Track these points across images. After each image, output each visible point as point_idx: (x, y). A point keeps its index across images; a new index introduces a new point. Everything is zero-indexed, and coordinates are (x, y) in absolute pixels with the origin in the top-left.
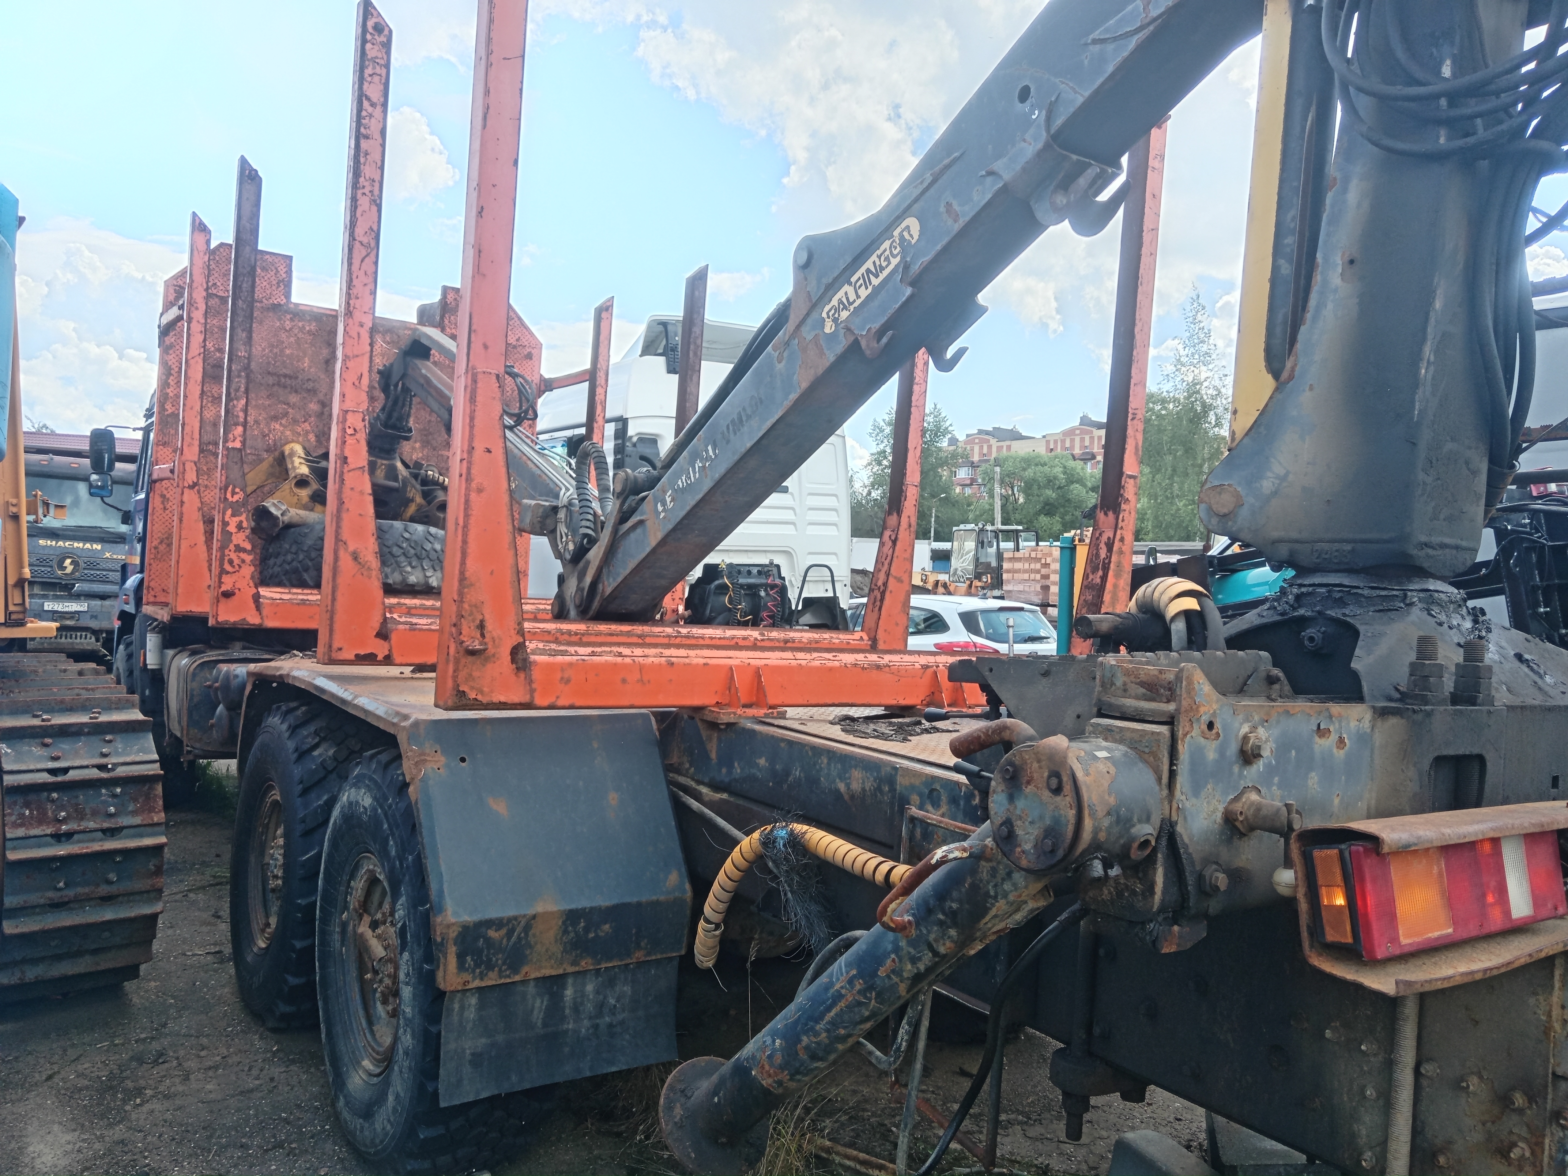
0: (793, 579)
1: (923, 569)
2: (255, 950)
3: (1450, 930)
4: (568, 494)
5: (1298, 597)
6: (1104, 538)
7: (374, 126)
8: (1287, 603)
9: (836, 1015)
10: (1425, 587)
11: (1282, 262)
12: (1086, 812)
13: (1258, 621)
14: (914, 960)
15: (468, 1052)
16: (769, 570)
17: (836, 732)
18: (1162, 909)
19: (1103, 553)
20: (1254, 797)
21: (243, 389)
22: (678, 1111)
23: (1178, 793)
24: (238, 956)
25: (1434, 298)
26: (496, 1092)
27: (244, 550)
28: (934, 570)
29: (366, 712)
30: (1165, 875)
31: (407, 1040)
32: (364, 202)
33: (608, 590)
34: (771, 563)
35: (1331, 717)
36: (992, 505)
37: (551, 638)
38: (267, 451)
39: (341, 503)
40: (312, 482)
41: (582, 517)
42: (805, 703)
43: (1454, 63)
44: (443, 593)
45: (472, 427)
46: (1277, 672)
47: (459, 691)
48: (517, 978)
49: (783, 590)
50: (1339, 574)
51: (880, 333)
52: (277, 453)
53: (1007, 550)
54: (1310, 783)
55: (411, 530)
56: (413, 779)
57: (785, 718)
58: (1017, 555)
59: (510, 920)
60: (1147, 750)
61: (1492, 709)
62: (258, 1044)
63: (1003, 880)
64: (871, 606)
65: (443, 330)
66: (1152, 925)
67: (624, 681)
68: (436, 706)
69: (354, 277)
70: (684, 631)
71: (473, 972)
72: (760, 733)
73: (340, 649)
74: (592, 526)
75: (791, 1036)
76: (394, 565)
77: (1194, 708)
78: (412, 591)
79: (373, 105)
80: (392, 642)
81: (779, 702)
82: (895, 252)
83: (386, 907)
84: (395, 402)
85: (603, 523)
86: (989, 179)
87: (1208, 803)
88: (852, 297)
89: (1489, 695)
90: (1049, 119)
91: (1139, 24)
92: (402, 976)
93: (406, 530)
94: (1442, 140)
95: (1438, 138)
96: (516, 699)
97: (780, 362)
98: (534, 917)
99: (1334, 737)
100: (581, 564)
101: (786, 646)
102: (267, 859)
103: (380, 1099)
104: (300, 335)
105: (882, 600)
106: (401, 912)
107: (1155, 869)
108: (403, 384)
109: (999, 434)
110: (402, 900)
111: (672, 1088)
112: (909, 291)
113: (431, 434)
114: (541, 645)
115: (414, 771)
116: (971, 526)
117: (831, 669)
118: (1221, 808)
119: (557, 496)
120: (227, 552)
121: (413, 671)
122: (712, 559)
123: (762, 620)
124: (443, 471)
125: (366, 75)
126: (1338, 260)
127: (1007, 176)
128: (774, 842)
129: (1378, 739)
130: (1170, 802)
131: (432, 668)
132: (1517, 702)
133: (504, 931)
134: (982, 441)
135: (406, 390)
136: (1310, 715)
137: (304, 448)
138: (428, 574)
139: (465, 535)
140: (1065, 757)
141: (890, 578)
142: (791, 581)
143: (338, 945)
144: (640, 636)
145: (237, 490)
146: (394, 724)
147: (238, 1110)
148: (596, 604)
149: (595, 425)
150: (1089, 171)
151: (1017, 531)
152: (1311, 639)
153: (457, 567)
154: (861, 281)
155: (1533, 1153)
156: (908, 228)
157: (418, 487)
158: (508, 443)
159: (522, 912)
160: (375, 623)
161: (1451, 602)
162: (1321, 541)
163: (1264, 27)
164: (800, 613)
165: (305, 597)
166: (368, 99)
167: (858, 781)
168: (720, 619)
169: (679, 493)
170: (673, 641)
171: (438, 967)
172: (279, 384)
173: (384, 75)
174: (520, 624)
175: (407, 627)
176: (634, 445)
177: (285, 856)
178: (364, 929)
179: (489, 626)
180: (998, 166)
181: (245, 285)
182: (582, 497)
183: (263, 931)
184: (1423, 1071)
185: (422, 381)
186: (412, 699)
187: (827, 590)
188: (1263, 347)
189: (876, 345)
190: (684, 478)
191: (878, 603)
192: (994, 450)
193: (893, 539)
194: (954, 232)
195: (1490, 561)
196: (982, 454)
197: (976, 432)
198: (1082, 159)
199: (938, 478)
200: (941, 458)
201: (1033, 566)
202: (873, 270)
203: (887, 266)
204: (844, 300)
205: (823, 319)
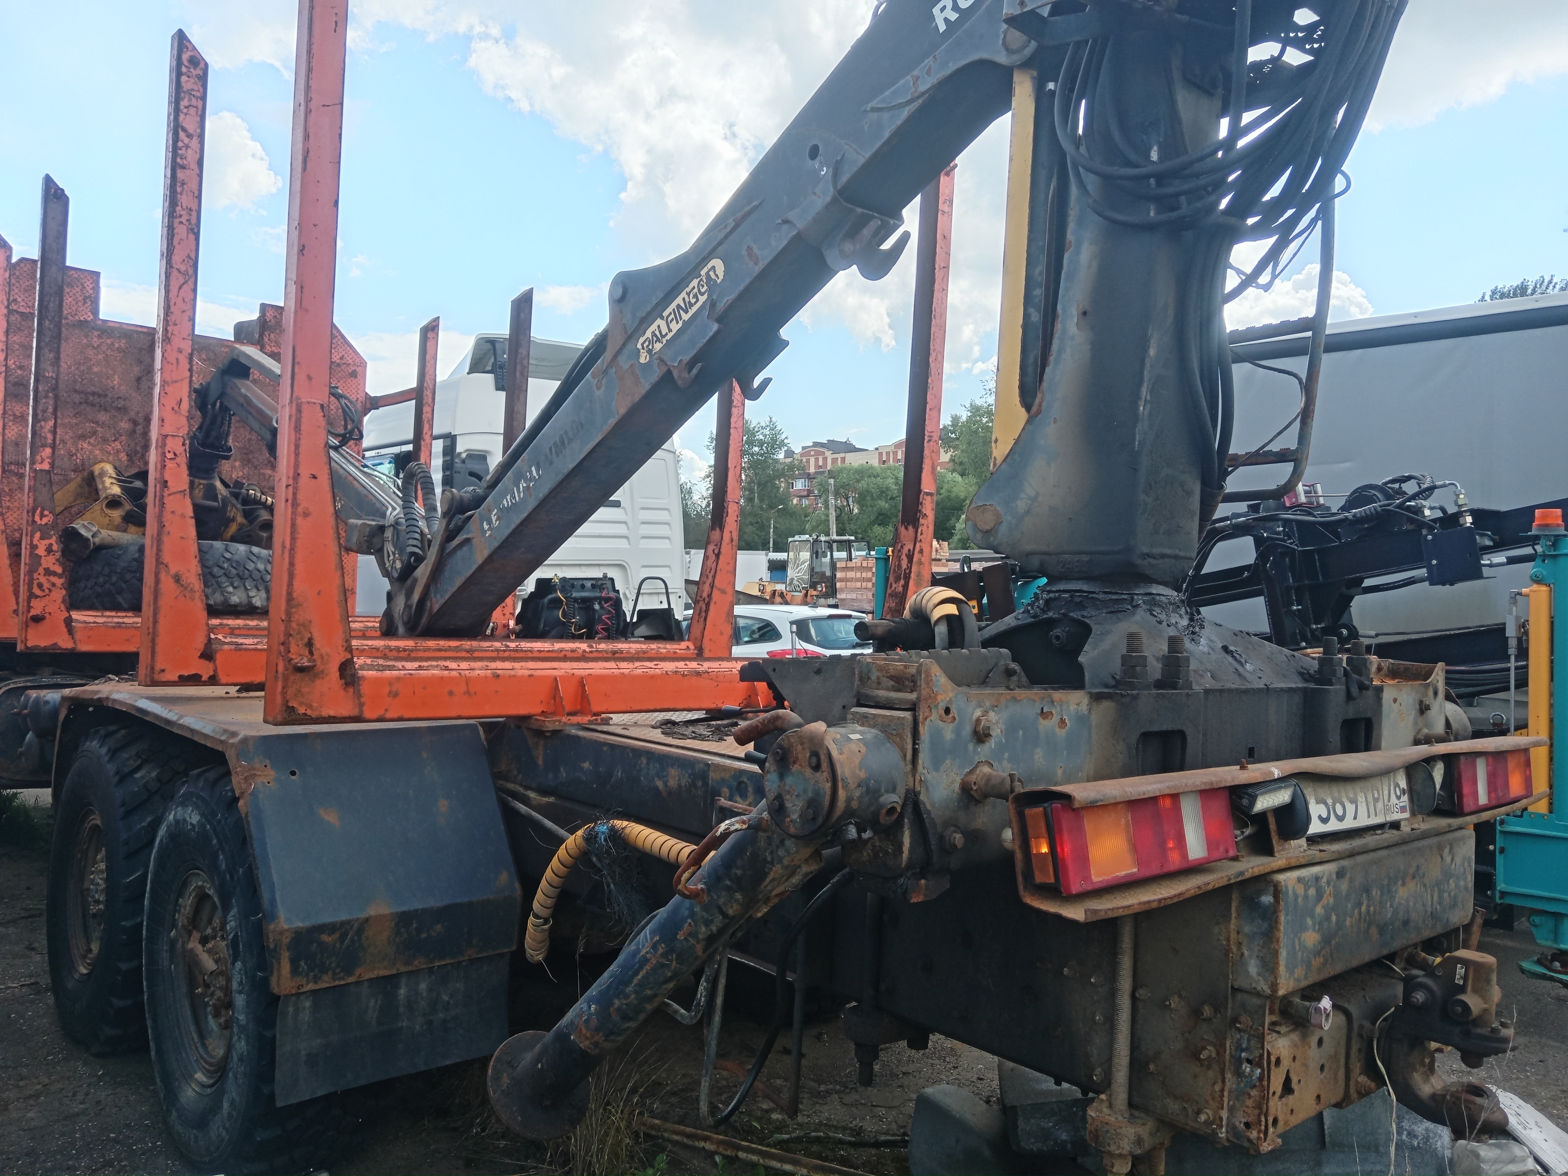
0: (627, 592)
1: (761, 580)
2: (77, 976)
3: (1135, 870)
4: (395, 513)
5: (1048, 602)
6: (905, 551)
7: (191, 156)
8: (1039, 607)
9: (643, 977)
10: (1149, 591)
11: (1031, 310)
12: (840, 784)
14: (707, 923)
15: (303, 1052)
16: (604, 584)
17: (657, 735)
18: (909, 866)
19: (904, 563)
20: (986, 769)
21: (50, 410)
22: (505, 1080)
23: (920, 768)
24: (57, 986)
25: (1149, 347)
26: (332, 1090)
27: (54, 574)
28: (772, 580)
29: (192, 731)
30: (912, 837)
31: (241, 1046)
32: (181, 231)
33: (436, 607)
34: (605, 576)
35: (1053, 702)
36: (827, 516)
37: (379, 654)
38: (74, 471)
39: (161, 526)
40: (124, 502)
41: (408, 536)
42: (629, 709)
43: (1160, 148)
44: (271, 613)
45: (297, 455)
46: (1014, 666)
47: (288, 707)
48: (351, 980)
49: (617, 603)
50: (1080, 582)
51: (691, 365)
52: (86, 473)
53: (840, 560)
54: (1036, 757)
55: (231, 550)
56: (243, 793)
57: (609, 724)
58: (850, 564)
59: (343, 924)
60: (894, 733)
61: (1190, 692)
62: (81, 1069)
63: (778, 847)
64: (697, 617)
65: (262, 349)
66: (902, 880)
67: (451, 693)
68: (265, 721)
69: (172, 304)
70: (512, 645)
71: (307, 975)
72: (585, 738)
73: (163, 671)
74: (419, 545)
75: (604, 1001)
76: (215, 585)
77: (932, 696)
78: (235, 611)
79: (189, 136)
80: (217, 662)
81: (604, 709)
82: (703, 290)
83: (216, 922)
84: (213, 422)
85: (430, 541)
86: (785, 227)
87: (947, 775)
88: (664, 330)
89: (1188, 680)
90: (836, 175)
91: (909, 97)
92: (235, 985)
93: (227, 550)
94: (1152, 214)
95: (1149, 212)
96: (345, 712)
97: (598, 389)
98: (367, 920)
99: (1056, 719)
100: (409, 582)
101: (615, 656)
102: (86, 885)
103: (214, 1108)
104: (109, 352)
105: (707, 611)
106: (232, 923)
107: (903, 833)
108: (221, 404)
109: (832, 445)
110: (234, 912)
111: (498, 1060)
112: (715, 327)
113: (251, 452)
114: (369, 661)
115: (244, 786)
116: (806, 537)
117: (652, 677)
118: (958, 780)
119: (383, 515)
120: (35, 576)
121: (238, 691)
122: (541, 573)
123: (597, 633)
124: (265, 490)
125: (182, 107)
126: (1074, 312)
127: (800, 225)
128: (596, 837)
129: (1094, 718)
130: (914, 776)
131: (260, 687)
132: (1218, 686)
133: (337, 935)
134: (818, 453)
135: (224, 409)
136: (1034, 701)
137: (115, 468)
138: (251, 594)
139: (292, 557)
140: (823, 739)
141: (715, 590)
142: (625, 594)
143: (166, 963)
144: (468, 651)
145: (46, 513)
146: (222, 742)
147: (63, 1134)
148: (424, 620)
149: (423, 443)
150: (872, 223)
151: (849, 541)
152: (1058, 638)
153: (285, 588)
154: (672, 316)
155: (1218, 1054)
156: (713, 268)
157: (239, 506)
158: (333, 464)
159: (355, 917)
160: (199, 644)
161: (1171, 604)
162: (1064, 553)
163: (1014, 104)
164: (635, 625)
165: (121, 620)
166: (184, 130)
167: (675, 778)
168: (553, 633)
169: (504, 513)
170: (501, 654)
171: (272, 973)
172: (86, 403)
173: (200, 107)
174: (348, 641)
175: (233, 647)
176: (463, 461)
177: (106, 880)
178: (194, 944)
179: (318, 643)
180: (792, 215)
181: (51, 305)
182: (409, 516)
183: (84, 957)
184: (1137, 996)
185: (241, 400)
186: (240, 717)
187: (661, 602)
188: (1017, 383)
189: (687, 376)
190: (508, 498)
191: (703, 614)
192: (829, 461)
193: (716, 552)
194: (755, 275)
195: (1250, 565)
196: (817, 466)
197: (811, 444)
198: (866, 211)
199: (775, 490)
200: (778, 470)
201: (864, 575)
202: (683, 306)
203: (696, 303)
204: (657, 333)
205: (639, 350)
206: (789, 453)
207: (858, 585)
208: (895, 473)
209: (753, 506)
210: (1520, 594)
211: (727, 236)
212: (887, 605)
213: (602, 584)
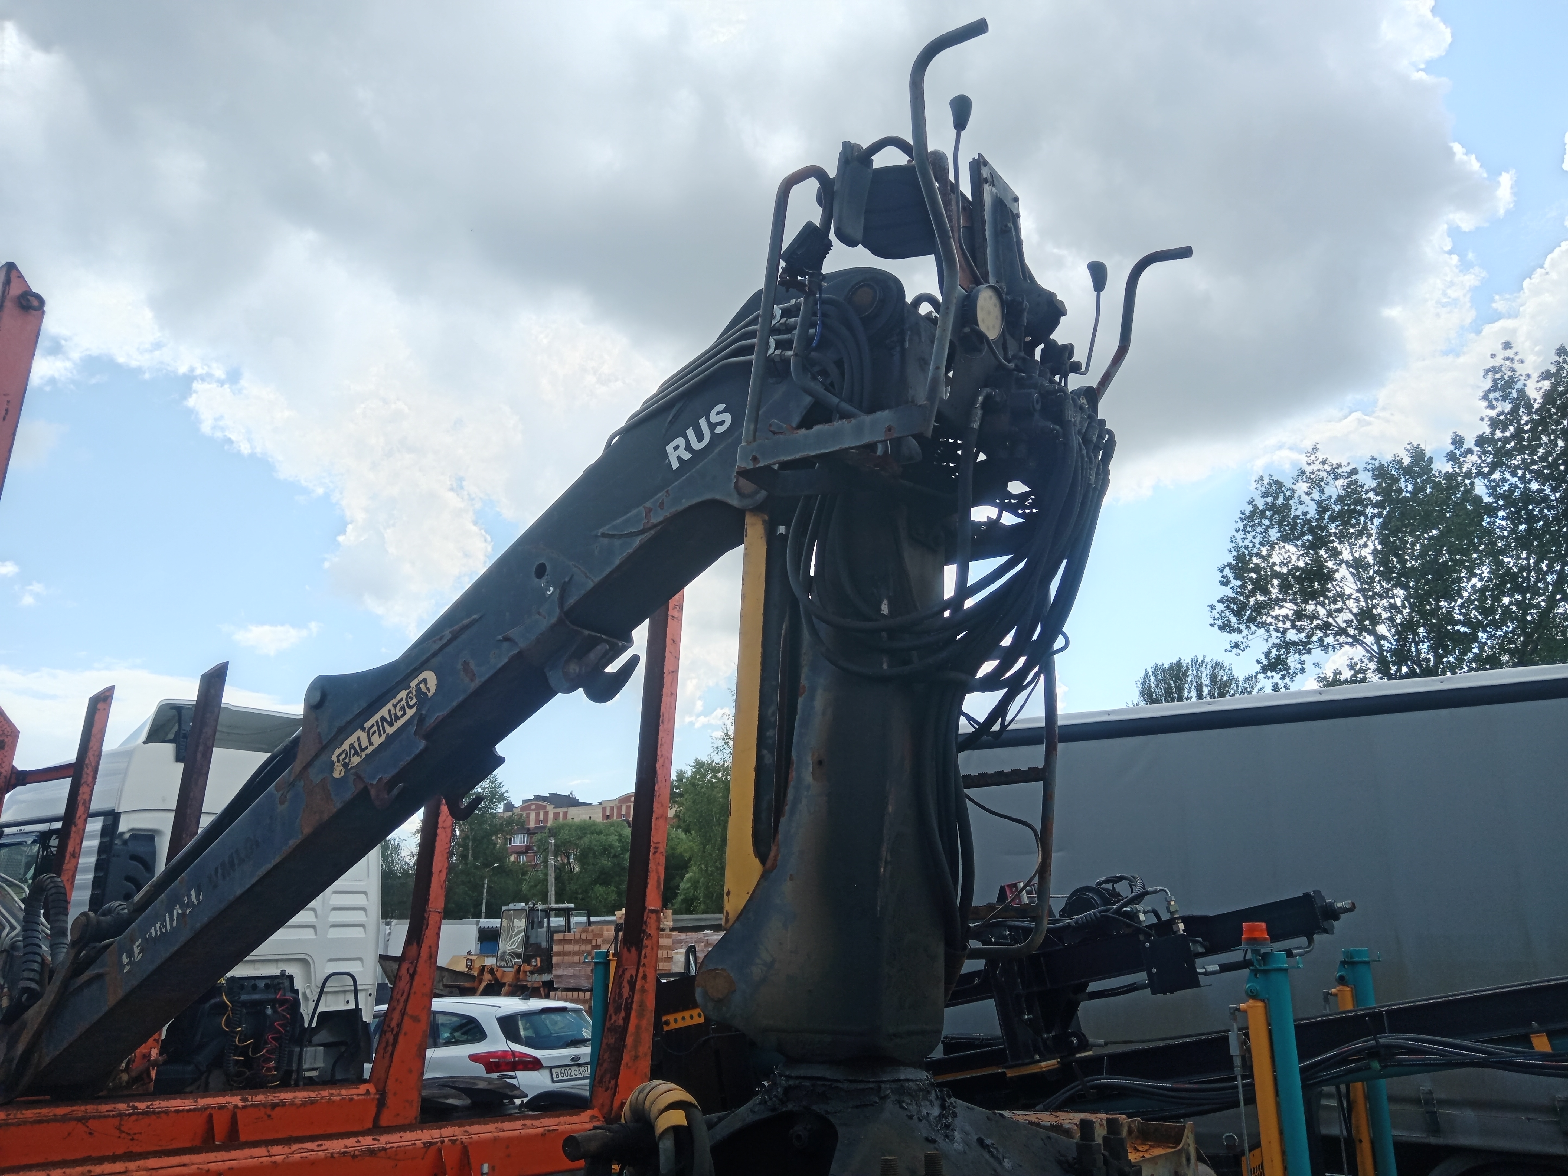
0: (308, 991)
1: (469, 953)
4: (13, 934)
5: (787, 1090)
6: (627, 976)
8: (775, 1096)
10: (896, 1077)
11: (765, 752)
13: (750, 1118)
16: (281, 984)
19: (626, 992)
25: (887, 803)
28: (482, 954)
33: (47, 1060)
34: (283, 973)
36: (546, 875)
41: (24, 966)
43: (890, 603)
49: (295, 1005)
50: (822, 1067)
51: (391, 784)
53: (558, 929)
58: (569, 936)
74: (37, 977)
82: (411, 703)
85: (52, 972)
86: (506, 645)
88: (365, 743)
90: (563, 597)
91: (641, 528)
94: (885, 666)
95: (882, 664)
97: (281, 804)
100: (15, 1027)
105: (395, 1044)
109: (555, 799)
112: (422, 744)
116: (521, 905)
126: (809, 760)
127: (522, 644)
134: (539, 808)
141: (406, 1018)
142: (304, 994)
150: (599, 647)
151: (569, 910)
152: (799, 1137)
154: (375, 728)
156: (425, 680)
161: (921, 1089)
162: (805, 1031)
163: (745, 540)
164: (314, 1032)
169: (150, 944)
176: (125, 843)
180: (514, 633)
182: (30, 941)
187: (348, 1002)
188: (750, 831)
189: (386, 796)
190: (158, 925)
191: (390, 1048)
192: (551, 816)
193: (411, 971)
194: (470, 691)
195: (980, 971)
196: (538, 821)
197: (532, 797)
198: (593, 633)
199: (492, 847)
200: (496, 825)
201: (583, 948)
202: (388, 719)
203: (402, 716)
204: (356, 745)
205: (333, 763)
206: (509, 807)
207: (576, 959)
208: (619, 829)
209: (466, 864)
210: (1238, 1010)
211: (441, 649)
212: (605, 1041)
213: (279, 984)
